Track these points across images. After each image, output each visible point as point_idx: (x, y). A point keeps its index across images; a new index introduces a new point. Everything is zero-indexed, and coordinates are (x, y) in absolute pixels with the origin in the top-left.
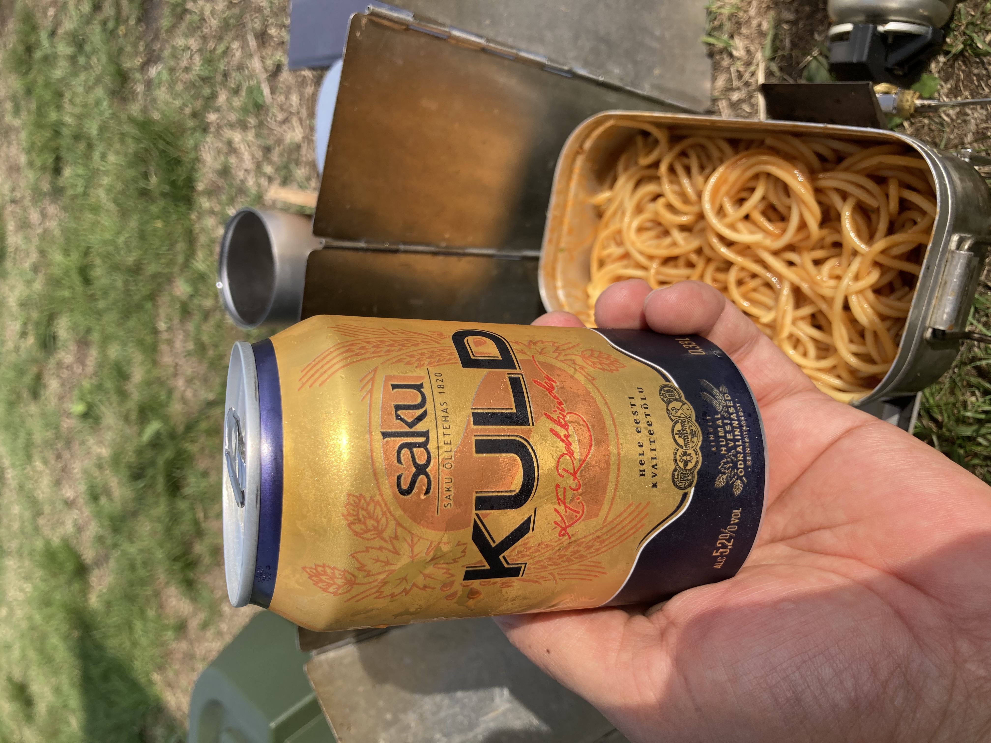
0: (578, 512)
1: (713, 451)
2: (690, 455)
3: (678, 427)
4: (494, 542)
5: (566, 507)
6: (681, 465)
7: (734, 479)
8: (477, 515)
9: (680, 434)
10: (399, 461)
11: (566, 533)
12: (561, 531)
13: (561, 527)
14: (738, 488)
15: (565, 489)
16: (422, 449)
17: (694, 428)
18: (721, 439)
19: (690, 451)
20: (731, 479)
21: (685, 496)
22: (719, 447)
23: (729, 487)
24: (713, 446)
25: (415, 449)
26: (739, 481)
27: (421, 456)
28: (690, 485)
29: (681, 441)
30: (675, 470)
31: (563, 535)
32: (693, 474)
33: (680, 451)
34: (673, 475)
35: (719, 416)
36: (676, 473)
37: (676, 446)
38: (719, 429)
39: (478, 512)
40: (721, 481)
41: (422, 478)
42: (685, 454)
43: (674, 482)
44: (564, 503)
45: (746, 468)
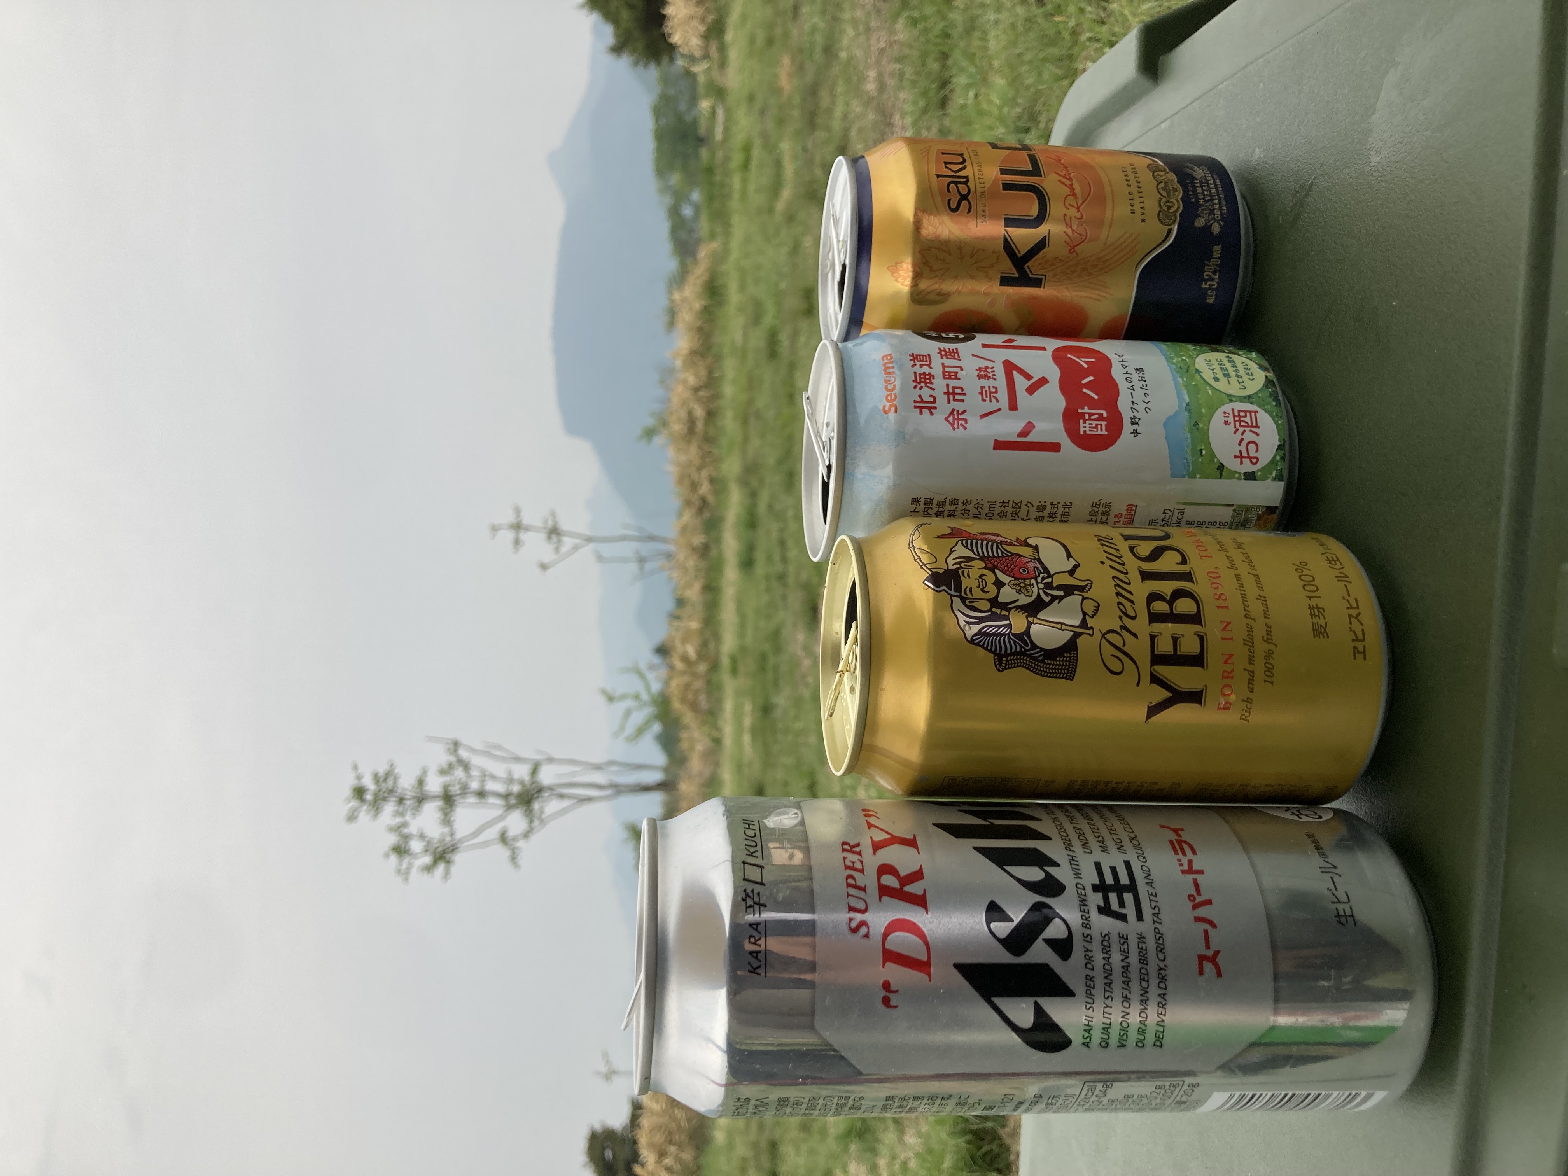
0: (1083, 236)
1: (1192, 202)
2: (1172, 202)
3: (1162, 185)
4: (1020, 252)
5: (1073, 230)
6: (1165, 209)
7: (1212, 222)
8: (1006, 231)
9: (1163, 189)
10: (949, 191)
11: (1075, 251)
12: (1070, 250)
13: (1070, 246)
14: (1216, 229)
15: (1071, 218)
16: (964, 185)
17: (1175, 186)
18: (1199, 195)
19: (1173, 200)
20: (1210, 221)
21: (1170, 231)
22: (1197, 199)
23: (1207, 228)
24: (1192, 198)
25: (959, 185)
26: (1216, 224)
27: (963, 189)
28: (1174, 223)
29: (1164, 194)
30: (1159, 212)
31: (1072, 253)
32: (1175, 215)
33: (1164, 200)
34: (1159, 216)
35: (1198, 181)
36: (1161, 214)
37: (1160, 196)
38: (1197, 188)
39: (1007, 229)
40: (1200, 222)
41: (964, 202)
42: (1168, 202)
43: (1160, 220)
44: (1071, 227)
45: (1222, 214)
